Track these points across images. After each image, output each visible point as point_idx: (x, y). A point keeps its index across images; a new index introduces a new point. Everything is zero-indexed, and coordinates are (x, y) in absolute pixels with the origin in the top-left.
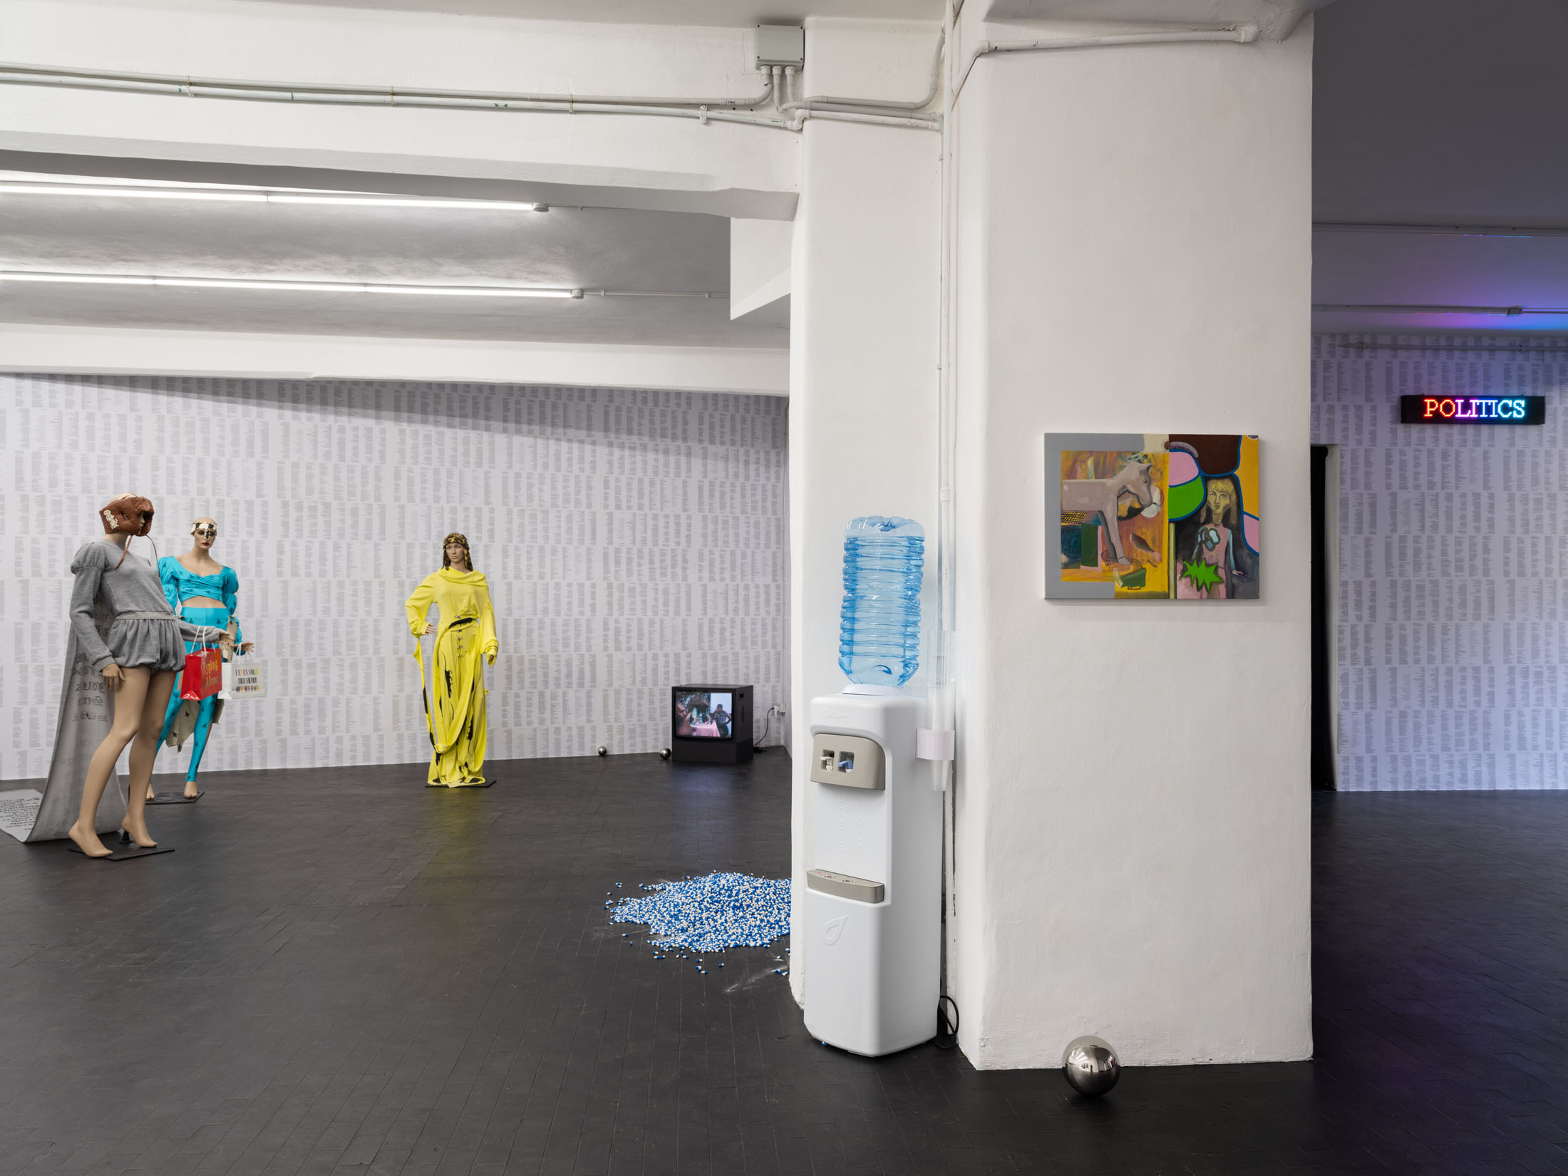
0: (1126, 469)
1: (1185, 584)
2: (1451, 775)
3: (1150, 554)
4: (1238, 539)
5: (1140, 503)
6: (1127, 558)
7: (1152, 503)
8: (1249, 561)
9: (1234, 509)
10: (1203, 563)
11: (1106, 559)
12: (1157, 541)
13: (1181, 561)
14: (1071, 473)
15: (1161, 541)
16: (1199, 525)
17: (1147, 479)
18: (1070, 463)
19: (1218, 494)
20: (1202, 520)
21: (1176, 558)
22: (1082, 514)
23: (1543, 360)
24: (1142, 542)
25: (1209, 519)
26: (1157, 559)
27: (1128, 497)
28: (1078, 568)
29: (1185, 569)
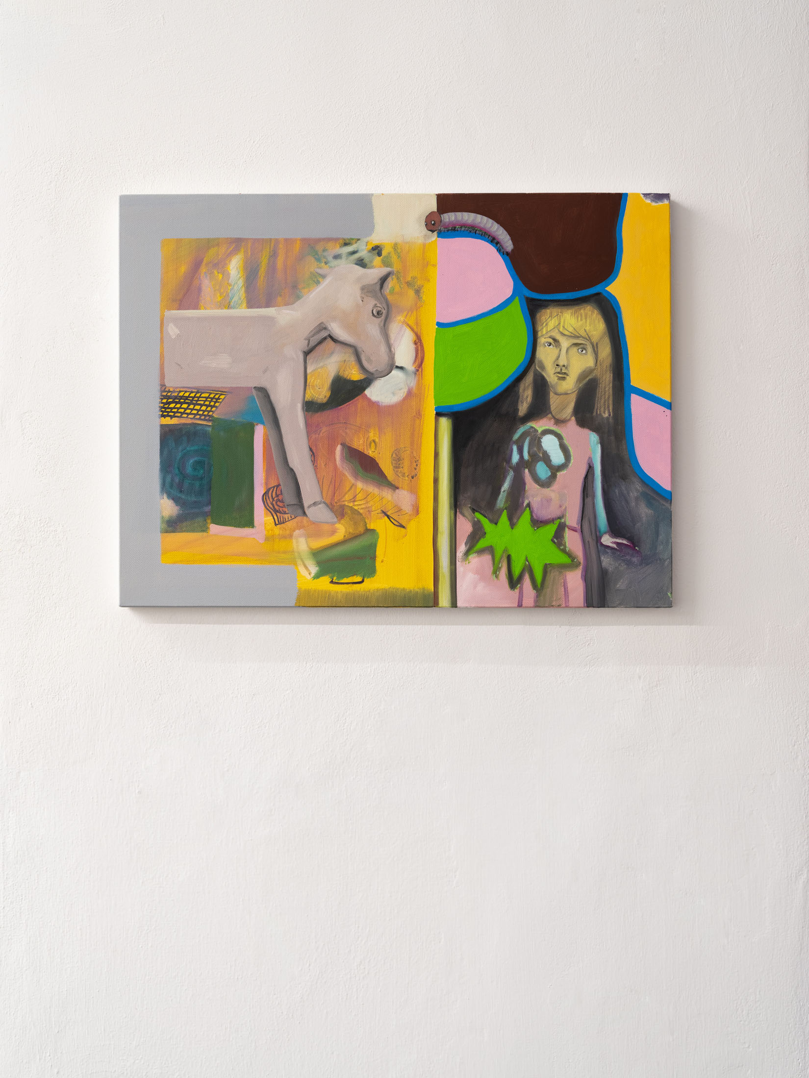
0: (325, 283)
1: (477, 572)
3: (387, 494)
4: (617, 463)
5: (362, 367)
6: (331, 507)
7: (392, 366)
8: (644, 511)
9: (606, 380)
10: (526, 517)
11: (276, 508)
12: (406, 463)
13: (467, 511)
14: (186, 295)
15: (416, 462)
16: (513, 420)
17: (381, 306)
18: (183, 269)
19: (565, 343)
20: (523, 408)
21: (456, 505)
22: (214, 396)
24: (366, 465)
25: (540, 408)
26: (407, 507)
27: (332, 353)
28: (203, 531)
29: (477, 533)
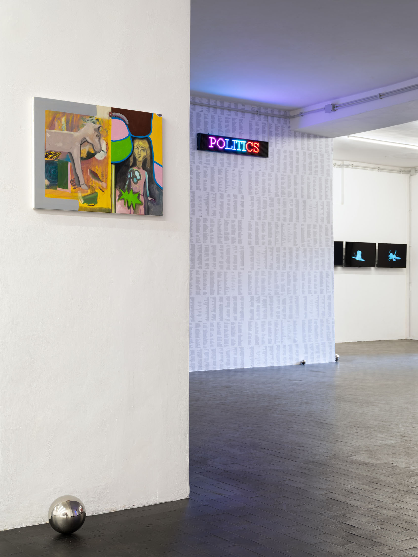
1: (121, 204)
2: (222, 360)
3: (100, 183)
4: (151, 179)
5: (94, 150)
6: (87, 185)
7: (101, 150)
8: (157, 192)
9: (149, 159)
10: (131, 192)
11: (73, 185)
12: (104, 175)
13: (118, 189)
14: (51, 126)
15: (107, 175)
16: (128, 167)
17: (98, 134)
18: (51, 119)
19: (140, 149)
20: (131, 164)
21: (116, 187)
22: (58, 154)
23: (268, 121)
24: (95, 175)
25: (134, 165)
26: (105, 187)
27: (87, 145)
28: (56, 189)
29: (121, 195)
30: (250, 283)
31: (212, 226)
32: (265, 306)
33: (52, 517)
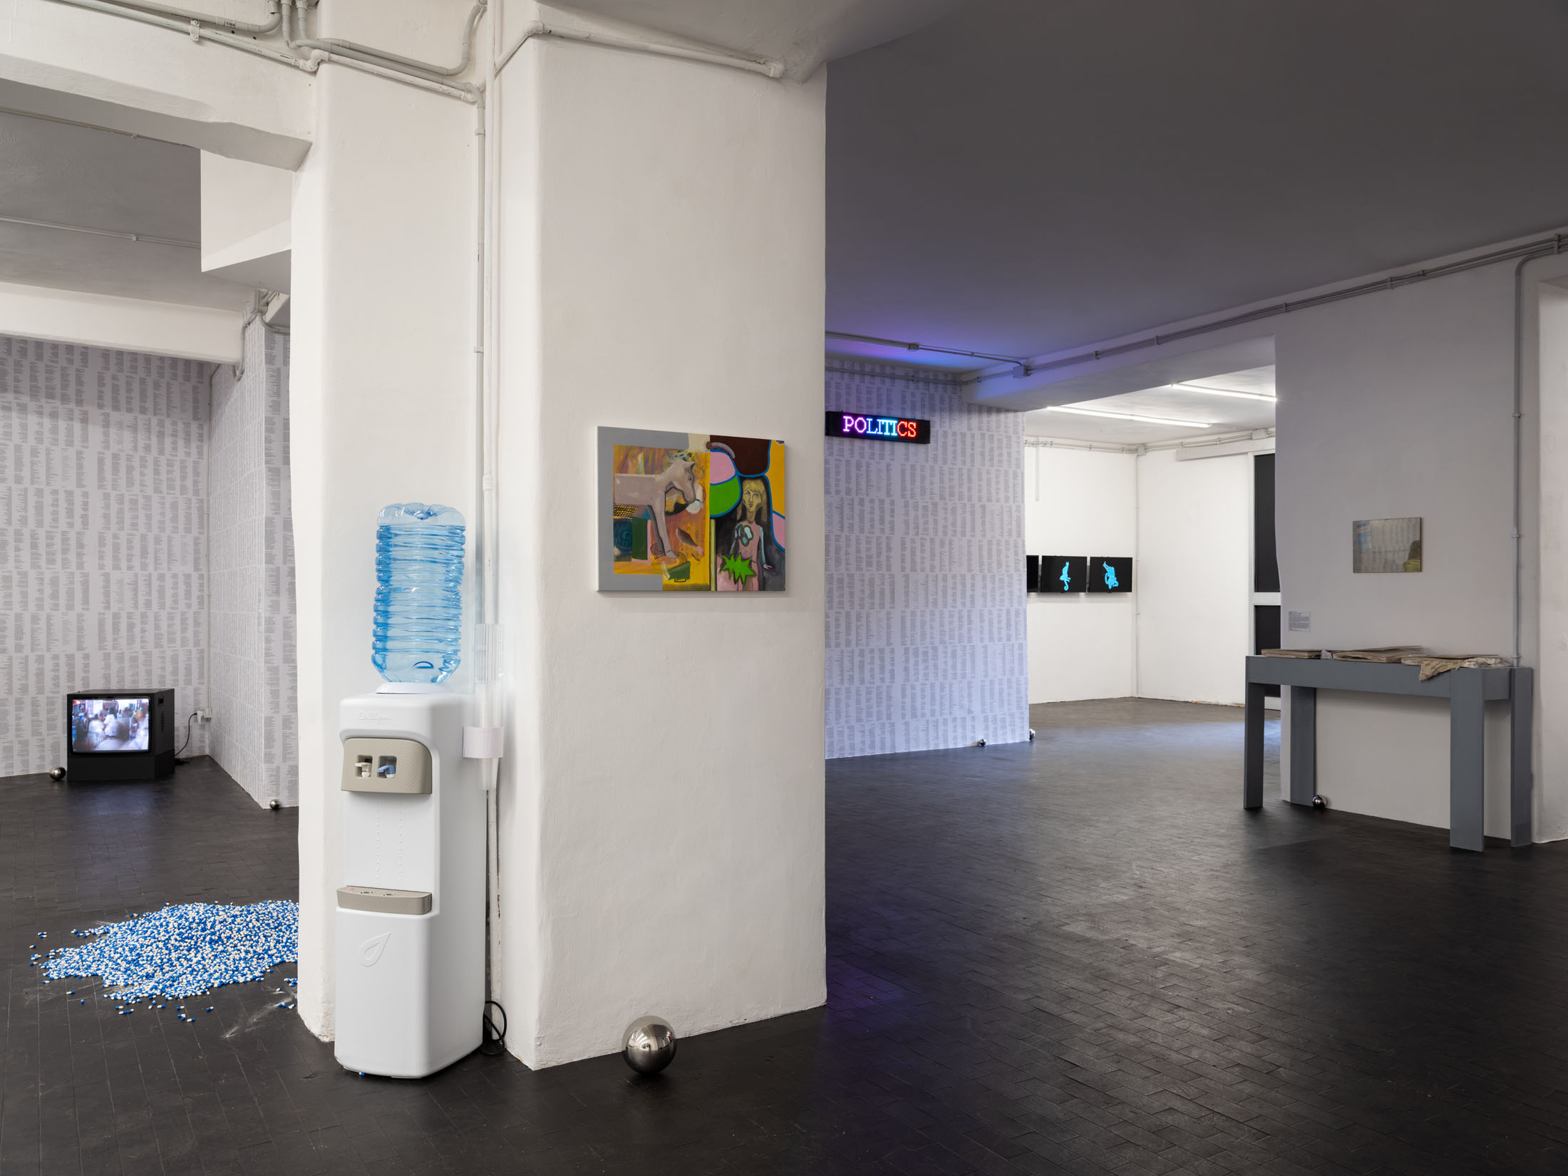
0: (673, 465)
1: (724, 578)
2: (863, 742)
3: (694, 548)
4: (769, 538)
5: (685, 500)
6: (674, 552)
7: (695, 499)
8: (777, 556)
9: (765, 507)
10: (740, 557)
11: (654, 553)
12: (700, 536)
14: (623, 468)
15: (703, 536)
16: (735, 521)
17: (692, 477)
18: (622, 457)
19: (752, 494)
20: (738, 517)
21: (717, 553)
22: (633, 508)
23: (929, 390)
24: (686, 537)
25: (744, 517)
26: (700, 553)
27: (674, 494)
28: (629, 561)
29: (724, 563)
30: (903, 629)
31: (848, 545)
32: (925, 661)
33: (627, 1048)
